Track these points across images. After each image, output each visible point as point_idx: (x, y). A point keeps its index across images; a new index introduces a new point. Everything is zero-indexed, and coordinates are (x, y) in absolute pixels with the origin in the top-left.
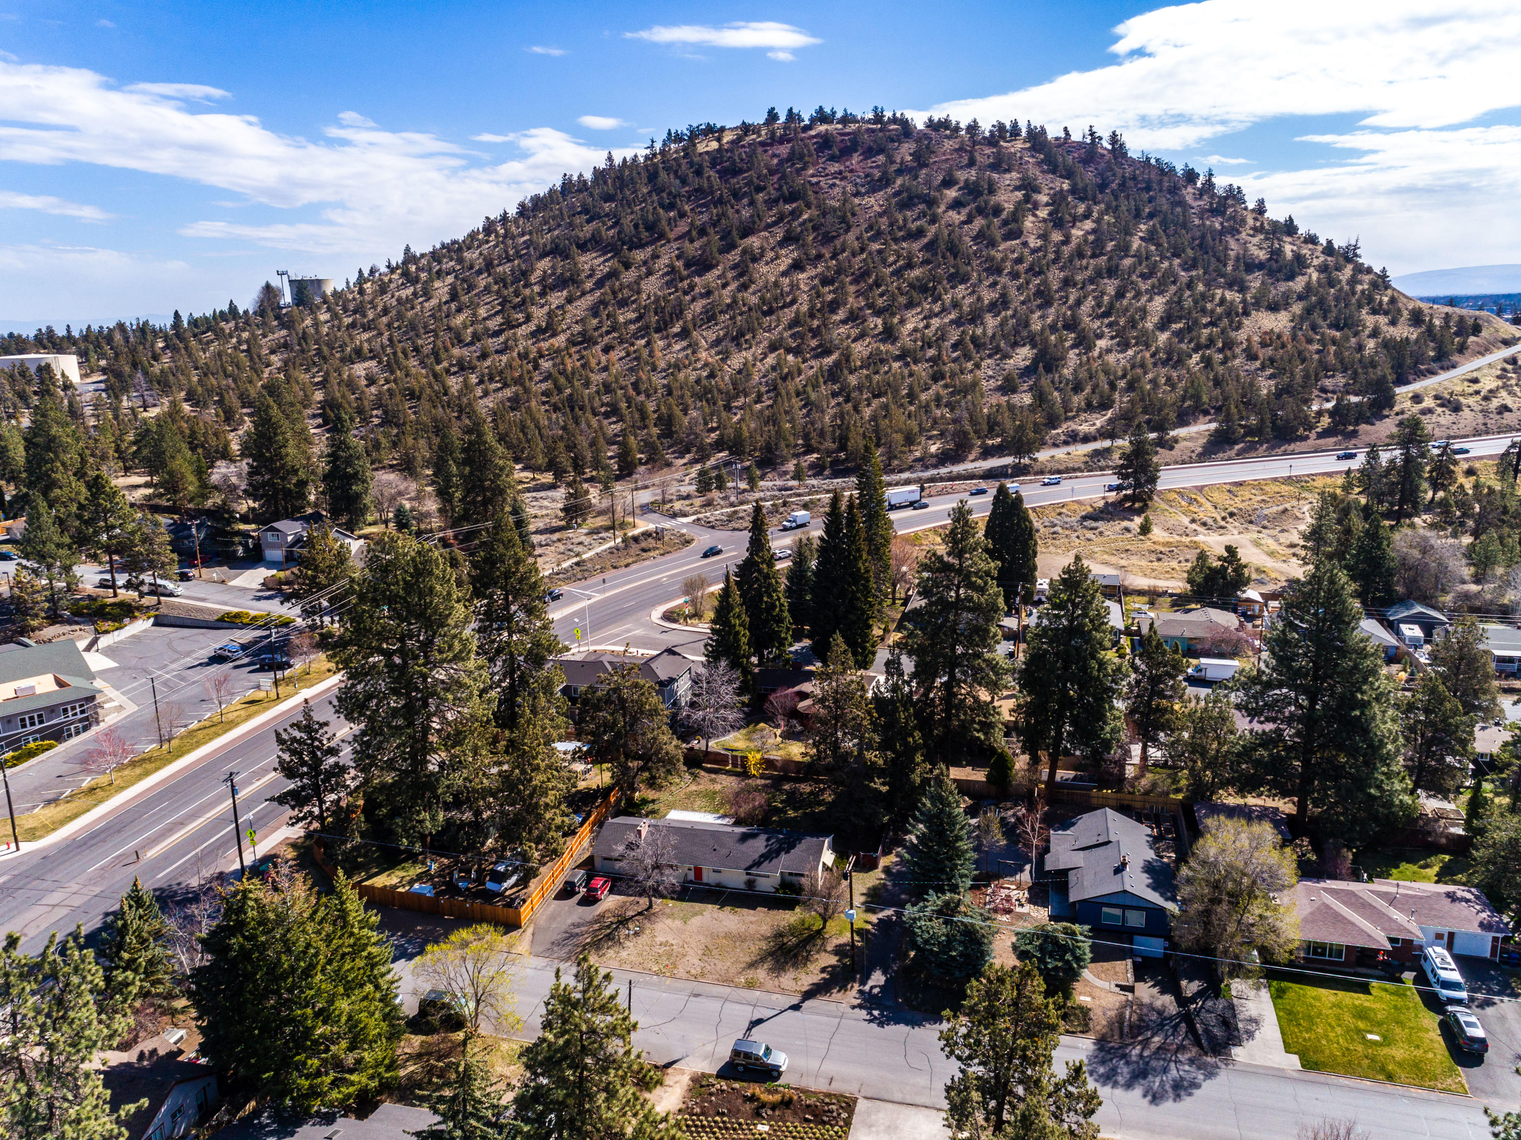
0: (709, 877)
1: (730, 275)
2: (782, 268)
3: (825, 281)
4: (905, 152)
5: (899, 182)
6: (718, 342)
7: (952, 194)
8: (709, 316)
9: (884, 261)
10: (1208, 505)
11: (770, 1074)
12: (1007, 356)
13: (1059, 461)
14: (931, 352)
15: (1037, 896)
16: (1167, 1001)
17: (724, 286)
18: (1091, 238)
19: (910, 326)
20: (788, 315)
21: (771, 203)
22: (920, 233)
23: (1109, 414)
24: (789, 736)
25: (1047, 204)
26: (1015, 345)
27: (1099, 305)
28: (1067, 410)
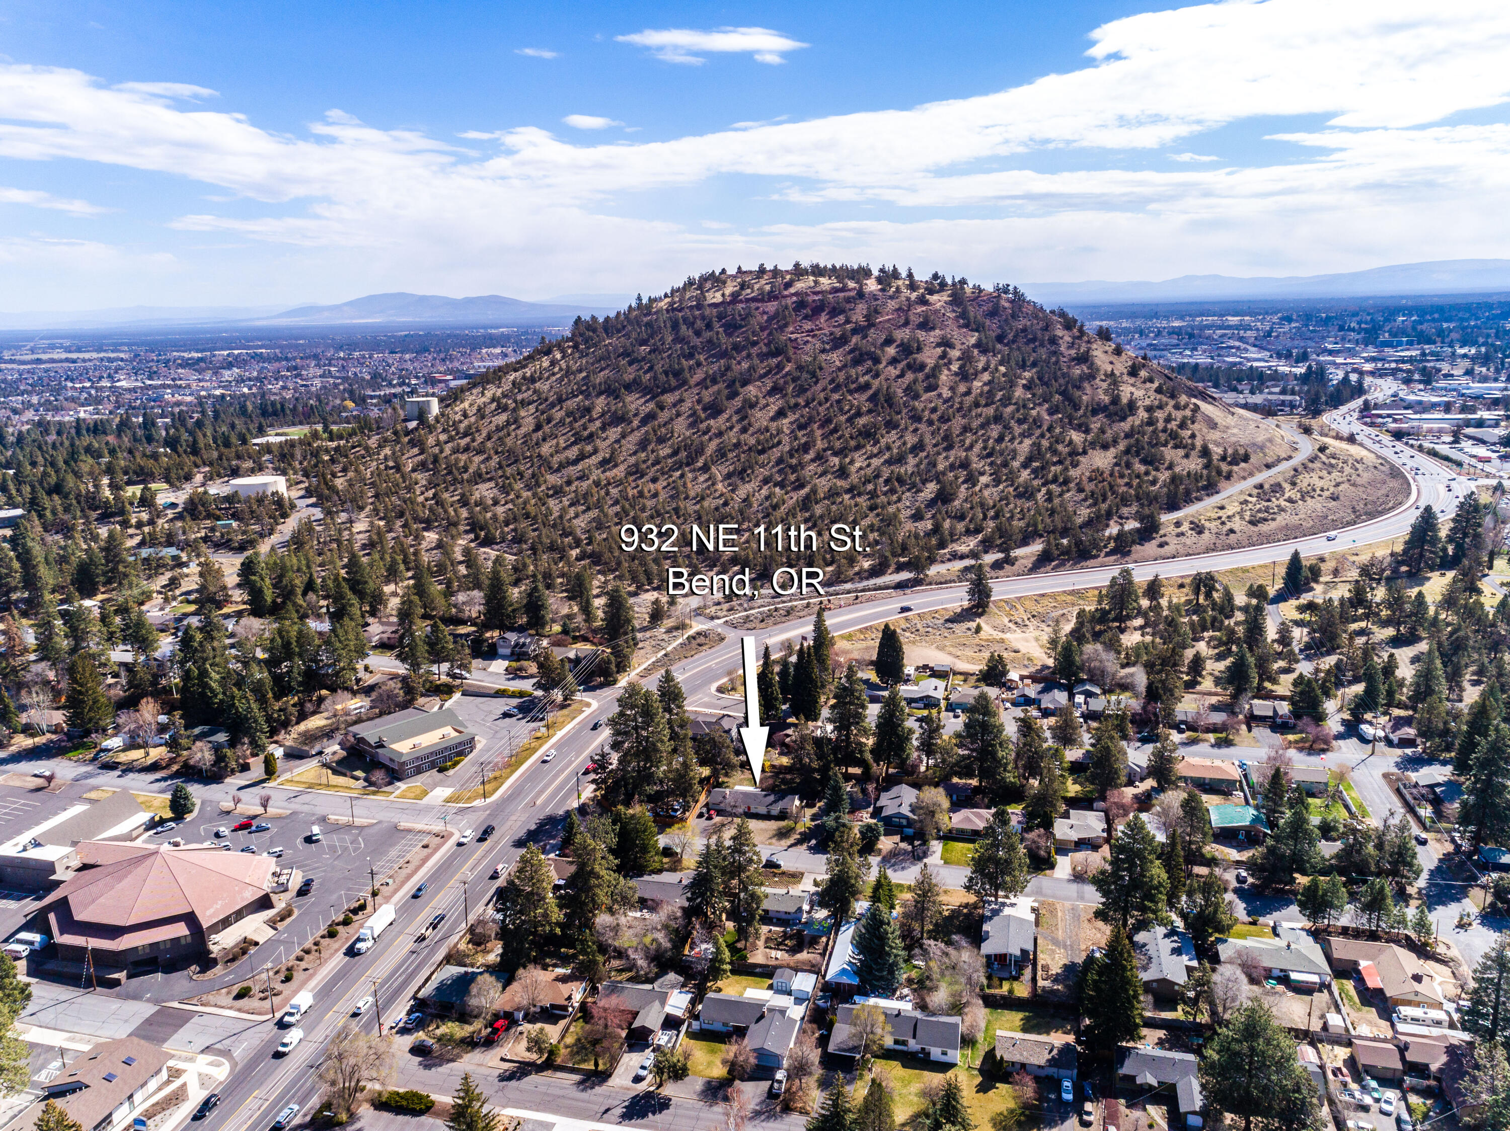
0: (753, 810)
1: (735, 419)
2: (771, 414)
3: (801, 427)
4: (859, 314)
5: (854, 340)
6: (729, 476)
7: (891, 351)
8: (721, 453)
9: (841, 410)
10: (1021, 610)
11: (779, 866)
12: (920, 491)
13: (942, 576)
14: (870, 487)
15: (873, 816)
16: (910, 848)
17: (731, 428)
18: (986, 388)
19: (857, 465)
20: (776, 453)
21: (763, 357)
22: (867, 386)
23: (980, 537)
24: (781, 754)
25: (959, 359)
26: (924, 482)
27: (985, 448)
28: (952, 534)
